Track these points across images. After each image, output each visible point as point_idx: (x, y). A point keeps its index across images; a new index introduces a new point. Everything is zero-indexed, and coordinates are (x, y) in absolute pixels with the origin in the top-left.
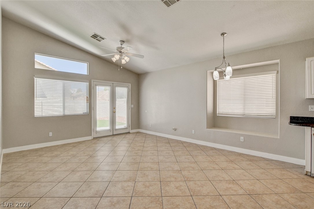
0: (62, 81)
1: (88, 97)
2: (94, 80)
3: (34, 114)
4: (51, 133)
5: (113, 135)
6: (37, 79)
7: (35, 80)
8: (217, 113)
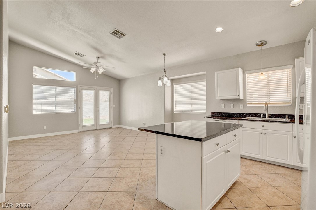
0: (54, 87)
1: (76, 99)
2: (81, 86)
3: (32, 112)
4: (46, 127)
5: (97, 129)
6: (35, 85)
7: (33, 87)
8: (175, 111)
